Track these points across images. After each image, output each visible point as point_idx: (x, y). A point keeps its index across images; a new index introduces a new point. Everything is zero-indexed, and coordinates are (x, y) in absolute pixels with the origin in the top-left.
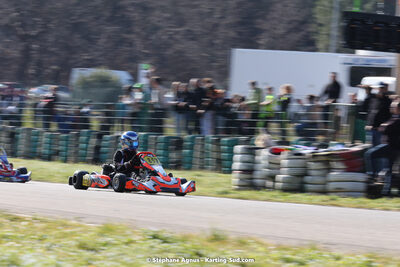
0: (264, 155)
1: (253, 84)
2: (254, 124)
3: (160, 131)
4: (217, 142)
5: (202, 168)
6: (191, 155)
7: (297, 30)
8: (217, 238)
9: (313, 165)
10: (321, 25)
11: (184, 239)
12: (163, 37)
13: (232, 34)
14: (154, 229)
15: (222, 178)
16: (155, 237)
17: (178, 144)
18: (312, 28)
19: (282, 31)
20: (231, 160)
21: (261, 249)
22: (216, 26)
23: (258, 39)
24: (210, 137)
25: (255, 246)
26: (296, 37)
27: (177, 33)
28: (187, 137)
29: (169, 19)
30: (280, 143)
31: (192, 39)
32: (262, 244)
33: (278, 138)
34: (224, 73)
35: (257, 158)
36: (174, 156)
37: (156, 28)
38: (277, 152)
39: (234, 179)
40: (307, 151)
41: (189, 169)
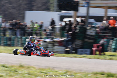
1: (32, 21)
2: (32, 33)
3: (5, 35)
4: (21, 38)
5: (17, 46)
6: (14, 42)
7: (44, 5)
8: (21, 66)
9: (49, 45)
10: (51, 4)
11: (12, 67)
12: (6, 8)
13: (25, 7)
14: (3, 64)
16: (3, 66)
17: (10, 39)
18: (49, 4)
19: (40, 6)
20: (25, 43)
21: (34, 69)
22: (21, 4)
23: (33, 8)
24: (19, 37)
25: (32, 68)
26: (44, 7)
27: (9, 7)
28: (12, 37)
29: (7, 3)
30: (40, 38)
31: (14, 8)
32: (34, 68)
33: (39, 37)
34: (23, 18)
36: (9, 42)
37: (4, 5)
38: (39, 41)
40: (47, 40)
41: (13, 46)
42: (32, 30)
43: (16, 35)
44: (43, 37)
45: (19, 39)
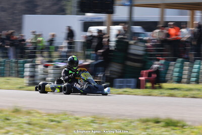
0: (40, 68)
1: (34, 32)
2: (35, 53)
4: (17, 63)
5: (9, 76)
6: (3, 70)
8: (17, 111)
13: (23, 7)
15: (19, 80)
18: (63, 3)
19: (48, 5)
20: (23, 71)
21: (39, 115)
22: (15, 4)
23: (37, 10)
24: (14, 60)
25: (35, 114)
26: (55, 8)
28: (1, 60)
30: (48, 62)
31: (4, 11)
32: (39, 113)
33: (47, 59)
34: (20, 27)
35: (36, 69)
38: (46, 66)
39: (26, 81)
40: (62, 65)
41: (3, 76)
42: (35, 48)
43: (7, 57)
44: (54, 60)
45: (14, 64)
